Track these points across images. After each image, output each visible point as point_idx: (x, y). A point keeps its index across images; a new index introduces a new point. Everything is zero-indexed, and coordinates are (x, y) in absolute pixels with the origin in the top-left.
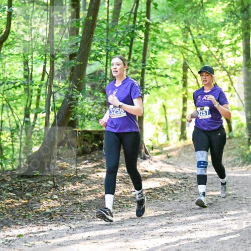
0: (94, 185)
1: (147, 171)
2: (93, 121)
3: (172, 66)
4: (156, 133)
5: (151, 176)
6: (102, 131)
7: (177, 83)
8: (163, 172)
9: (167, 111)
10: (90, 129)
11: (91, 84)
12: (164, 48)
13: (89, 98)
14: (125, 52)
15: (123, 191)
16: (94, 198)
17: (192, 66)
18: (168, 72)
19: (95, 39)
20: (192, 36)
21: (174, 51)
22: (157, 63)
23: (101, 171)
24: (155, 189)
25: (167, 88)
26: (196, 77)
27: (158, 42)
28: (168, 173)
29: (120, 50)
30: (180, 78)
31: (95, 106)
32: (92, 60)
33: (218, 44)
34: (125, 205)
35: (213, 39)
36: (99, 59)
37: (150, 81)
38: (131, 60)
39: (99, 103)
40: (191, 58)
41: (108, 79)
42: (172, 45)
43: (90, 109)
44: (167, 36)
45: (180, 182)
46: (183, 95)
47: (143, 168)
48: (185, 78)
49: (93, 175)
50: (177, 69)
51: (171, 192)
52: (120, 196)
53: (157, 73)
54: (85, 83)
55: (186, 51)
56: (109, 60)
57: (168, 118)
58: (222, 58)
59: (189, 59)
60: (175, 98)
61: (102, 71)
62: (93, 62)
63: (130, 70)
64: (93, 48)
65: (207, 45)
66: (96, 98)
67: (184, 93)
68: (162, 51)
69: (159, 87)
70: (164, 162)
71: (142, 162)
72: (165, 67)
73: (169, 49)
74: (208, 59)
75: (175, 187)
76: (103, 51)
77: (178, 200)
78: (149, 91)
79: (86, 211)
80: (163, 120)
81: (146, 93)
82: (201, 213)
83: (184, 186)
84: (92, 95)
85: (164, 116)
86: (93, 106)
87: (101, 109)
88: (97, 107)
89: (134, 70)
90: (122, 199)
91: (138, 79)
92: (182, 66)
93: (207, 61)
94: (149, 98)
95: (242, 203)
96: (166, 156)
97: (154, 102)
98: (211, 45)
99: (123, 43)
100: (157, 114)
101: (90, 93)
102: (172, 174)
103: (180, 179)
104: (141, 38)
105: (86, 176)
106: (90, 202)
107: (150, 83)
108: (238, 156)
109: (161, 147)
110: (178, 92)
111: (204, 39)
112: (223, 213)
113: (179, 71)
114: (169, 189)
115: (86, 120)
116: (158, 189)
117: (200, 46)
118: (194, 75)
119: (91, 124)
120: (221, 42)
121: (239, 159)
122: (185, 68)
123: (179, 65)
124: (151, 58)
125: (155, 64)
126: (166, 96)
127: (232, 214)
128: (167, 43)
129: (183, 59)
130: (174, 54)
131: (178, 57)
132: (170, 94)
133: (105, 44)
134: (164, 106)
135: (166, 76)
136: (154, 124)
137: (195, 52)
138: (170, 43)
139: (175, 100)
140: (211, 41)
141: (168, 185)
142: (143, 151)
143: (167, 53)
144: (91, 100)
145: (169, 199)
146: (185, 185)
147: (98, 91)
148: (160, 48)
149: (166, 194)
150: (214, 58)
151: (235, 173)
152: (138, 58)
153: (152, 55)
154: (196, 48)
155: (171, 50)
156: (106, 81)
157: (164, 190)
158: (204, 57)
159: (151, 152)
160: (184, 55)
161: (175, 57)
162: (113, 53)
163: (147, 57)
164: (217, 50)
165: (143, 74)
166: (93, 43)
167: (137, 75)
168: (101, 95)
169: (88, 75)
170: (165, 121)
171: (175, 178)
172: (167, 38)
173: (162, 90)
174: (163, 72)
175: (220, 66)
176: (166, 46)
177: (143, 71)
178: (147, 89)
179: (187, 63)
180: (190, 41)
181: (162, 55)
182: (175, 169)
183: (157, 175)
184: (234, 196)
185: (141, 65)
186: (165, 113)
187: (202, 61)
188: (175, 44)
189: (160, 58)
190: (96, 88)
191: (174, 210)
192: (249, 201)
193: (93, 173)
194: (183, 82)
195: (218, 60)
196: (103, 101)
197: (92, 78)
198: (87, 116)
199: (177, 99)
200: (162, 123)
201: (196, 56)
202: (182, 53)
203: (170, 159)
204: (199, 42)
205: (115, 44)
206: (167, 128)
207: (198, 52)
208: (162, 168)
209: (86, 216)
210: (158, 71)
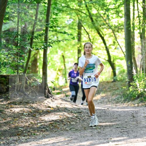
0: (8, 118)
1: (50, 107)
2: (8, 67)
3: (70, 24)
4: (57, 77)
5: (53, 111)
6: (15, 75)
7: (73, 38)
8: (63, 108)
9: (66, 60)
10: (5, 74)
11: (6, 39)
12: (63, 11)
13: (4, 50)
14: (32, 14)
15: (31, 123)
16: (9, 128)
17: (85, 25)
18: (66, 30)
19: (9, 4)
20: (85, 2)
21: (71, 13)
22: (57, 22)
23: (14, 107)
24: (56, 121)
25: (65, 42)
26: (88, 34)
27: (58, 6)
28: (66, 108)
29: (28, 12)
30: (75, 34)
31: (9, 56)
32: (6, 20)
33: (105, 8)
34: (33, 133)
35: (101, 4)
36: (12, 19)
37: (52, 36)
38: (38, 20)
39: (12, 54)
40: (84, 19)
41: (19, 35)
42: (69, 9)
43: (5, 59)
44: (65, 1)
45: (75, 115)
46: (78, 47)
47: (46, 105)
48: (79, 34)
49: (7, 110)
50: (74, 27)
51: (69, 123)
52: (28, 127)
53: (57, 30)
54: (1, 38)
55: (80, 13)
56: (20, 20)
57: (66, 65)
58: (109, 19)
59: (83, 20)
60: (71, 50)
61: (14, 28)
62: (8, 21)
63: (37, 28)
64: (8, 10)
65: (96, 9)
66: (10, 49)
67: (79, 46)
68: (61, 13)
69: (60, 41)
70: (62, 99)
71: (46, 100)
72: (64, 26)
73: (67, 12)
74: (97, 20)
75: (72, 119)
76: (15, 13)
77: (74, 130)
78: (51, 44)
79: (2, 138)
80: (63, 67)
81: (50, 46)
82: (92, 140)
83: (78, 119)
84: (7, 47)
85: (63, 64)
86: (7, 56)
87: (14, 58)
88: (10, 57)
89: (39, 27)
90: (30, 129)
91: (43, 35)
92: (77, 25)
93: (97, 21)
94: (51, 50)
95: (124, 132)
96: (64, 95)
97: (55, 53)
98: (100, 8)
99: (31, 6)
100: (57, 63)
101: (5, 46)
102: (69, 109)
103: (75, 113)
104: (45, 3)
105: (2, 111)
106: (5, 131)
107: (52, 38)
108: (120, 95)
109: (61, 88)
110: (74, 45)
111: (94, 4)
112: (109, 140)
113: (75, 29)
114: (67, 121)
115: (2, 67)
116: (58, 121)
117: (91, 9)
118: (86, 32)
119: (6, 70)
120: (107, 6)
121: (121, 98)
122: (80, 26)
123: (75, 24)
124: (53, 18)
125: (56, 23)
126: (65, 48)
127: (115, 140)
128: (65, 7)
129: (78, 19)
130: (71, 15)
131: (74, 18)
132: (68, 46)
133: (17, 7)
134: (63, 56)
135: (65, 33)
136: (55, 70)
137: (88, 14)
138: (68, 6)
139: (72, 51)
140: (100, 5)
141: (67, 118)
142: (47, 91)
143: (66, 14)
144: (5, 51)
145: (67, 129)
146: (79, 117)
147: (11, 44)
148: (60, 10)
149: (65, 125)
150: (102, 19)
151: (118, 108)
152: (43, 19)
153: (54, 17)
154: (88, 11)
155: (68, 12)
156: (17, 37)
157: (63, 121)
158: (94, 18)
159: (53, 92)
160: (79, 16)
161: (72, 18)
162: (23, 15)
163: (50, 18)
164: (104, 13)
165: (46, 31)
166: (8, 6)
167: (43, 32)
168: (14, 47)
169: (3, 32)
170: (64, 68)
171: (72, 112)
172: (65, 3)
173: (62, 43)
174: (62, 29)
175: (107, 25)
176: (65, 9)
177: (47, 28)
178: (50, 43)
179: (81, 22)
180: (84, 6)
181: (62, 16)
182: (71, 105)
183: (58, 110)
184: (117, 126)
185: (45, 24)
186: (64, 62)
187: (92, 21)
188: (71, 7)
189: (60, 18)
190: (10, 42)
191: (71, 137)
192: (129, 130)
193: (8, 109)
194: (78, 38)
195: (105, 21)
196: (15, 52)
197: (6, 34)
198: (3, 64)
199: (73, 51)
200: (61, 70)
201: (88, 17)
202: (77, 15)
203: (68, 98)
204: (91, 7)
205: (25, 8)
206: (66, 73)
207: (90, 14)
208: (62, 105)
209: (2, 142)
210: (58, 29)
